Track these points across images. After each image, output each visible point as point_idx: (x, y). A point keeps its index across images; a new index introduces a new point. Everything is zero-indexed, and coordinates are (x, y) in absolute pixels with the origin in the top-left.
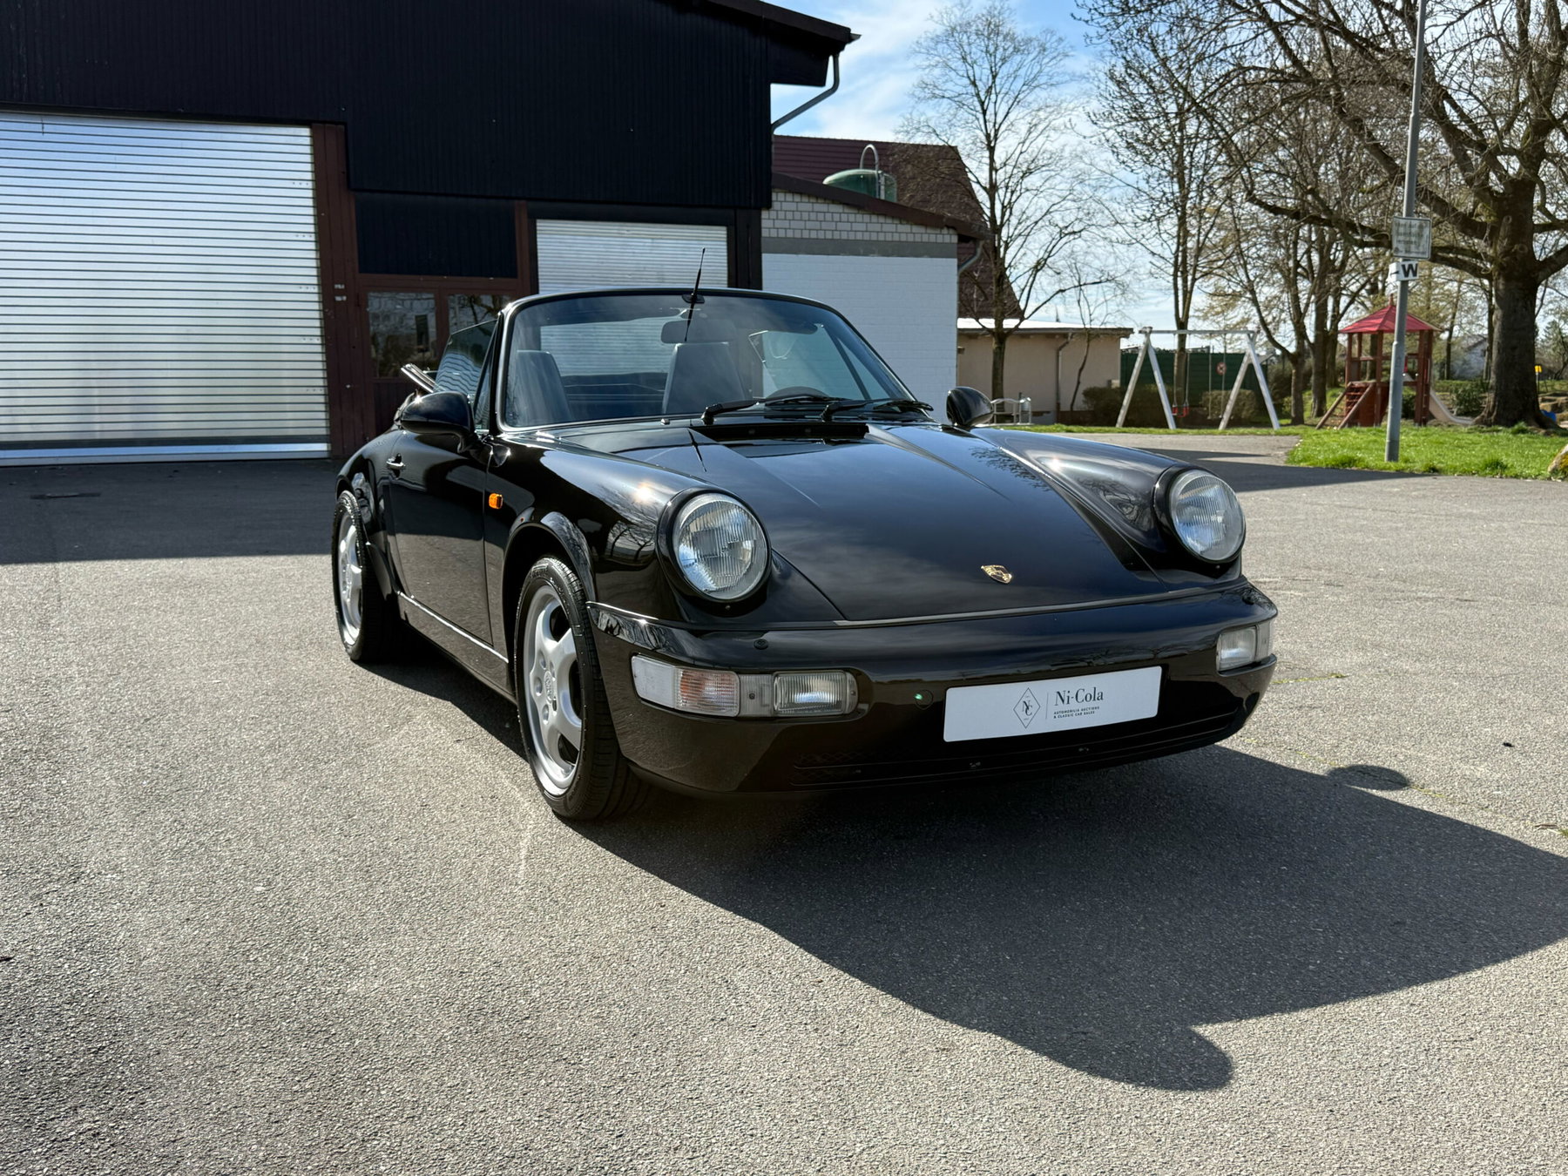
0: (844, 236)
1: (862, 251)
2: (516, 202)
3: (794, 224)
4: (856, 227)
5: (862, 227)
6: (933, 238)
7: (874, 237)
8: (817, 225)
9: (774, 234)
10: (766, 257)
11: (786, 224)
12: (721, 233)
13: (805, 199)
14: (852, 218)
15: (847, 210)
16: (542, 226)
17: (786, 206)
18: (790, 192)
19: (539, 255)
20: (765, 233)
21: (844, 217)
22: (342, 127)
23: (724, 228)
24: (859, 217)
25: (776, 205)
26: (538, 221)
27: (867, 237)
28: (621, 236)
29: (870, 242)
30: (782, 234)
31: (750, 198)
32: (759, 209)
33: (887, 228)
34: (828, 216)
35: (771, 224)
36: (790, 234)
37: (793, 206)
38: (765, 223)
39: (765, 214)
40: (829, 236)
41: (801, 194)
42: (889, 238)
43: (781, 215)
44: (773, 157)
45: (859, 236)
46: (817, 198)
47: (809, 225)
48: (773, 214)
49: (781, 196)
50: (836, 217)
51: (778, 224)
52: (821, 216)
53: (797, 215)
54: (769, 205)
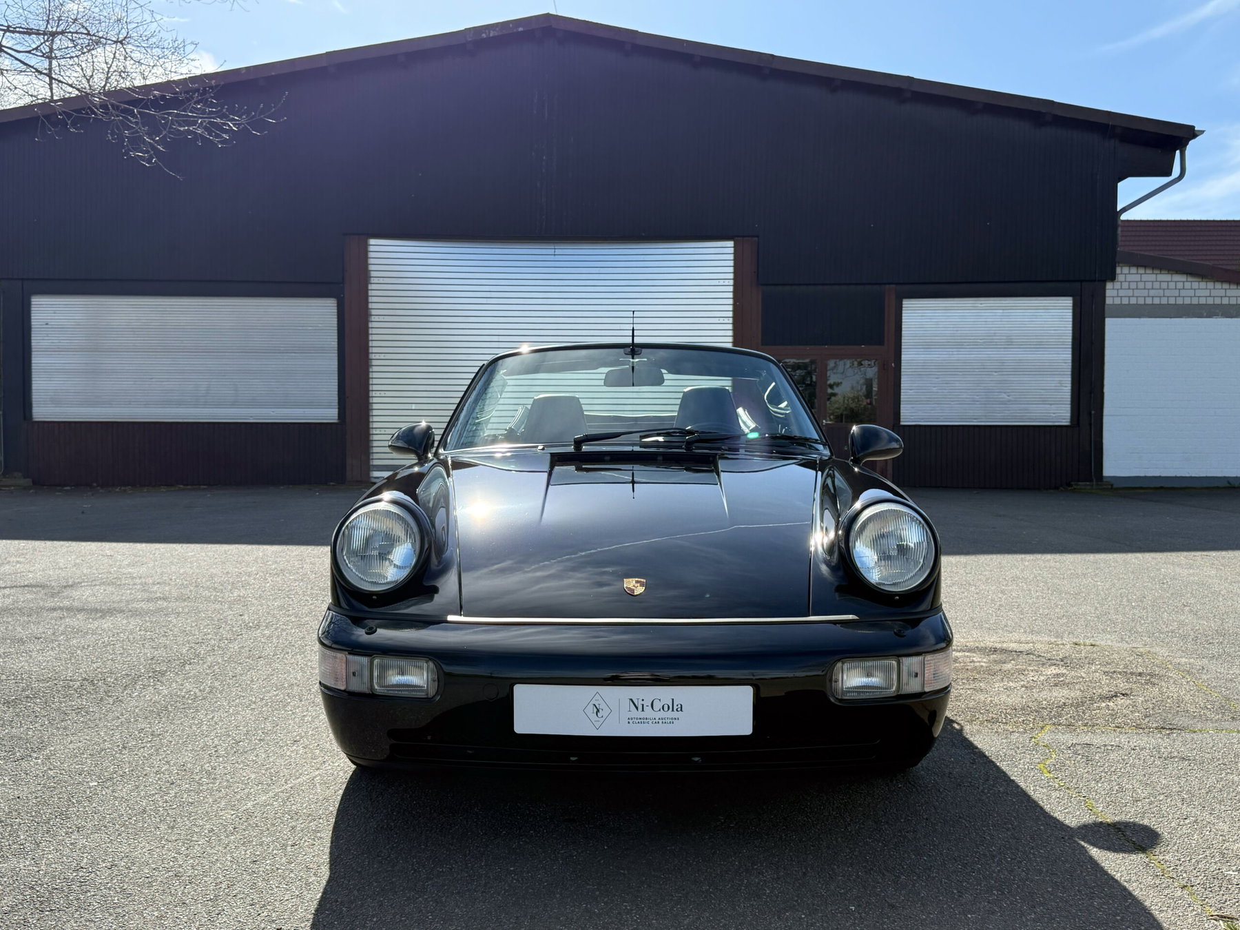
0: (1187, 301)
1: (1205, 314)
2: (887, 286)
3: (1137, 293)
4: (1199, 293)
5: (1207, 293)
7: (1218, 301)
8: (1161, 293)
9: (1117, 301)
10: (1108, 321)
11: (1130, 293)
12: (1068, 302)
13: (1149, 271)
14: (1195, 285)
15: (1190, 279)
16: (907, 304)
17: (1130, 278)
18: (1134, 266)
19: (903, 326)
20: (1109, 301)
21: (1188, 285)
22: (756, 239)
23: (1071, 298)
24: (1203, 285)
25: (1120, 277)
26: (904, 300)
27: (1210, 301)
28: (975, 308)
29: (1213, 306)
30: (1125, 301)
31: (1095, 273)
32: (1104, 281)
34: (1172, 285)
35: (1114, 293)
36: (1133, 301)
37: (1137, 278)
38: (1108, 293)
39: (1109, 285)
40: (1172, 301)
41: (1145, 267)
42: (1233, 301)
43: (1125, 285)
44: (1119, 238)
45: (1203, 301)
46: (1161, 270)
47: (1152, 293)
48: (1117, 285)
49: (1126, 270)
50: (1180, 285)
51: (1122, 293)
53: (1141, 285)
54: (1113, 278)
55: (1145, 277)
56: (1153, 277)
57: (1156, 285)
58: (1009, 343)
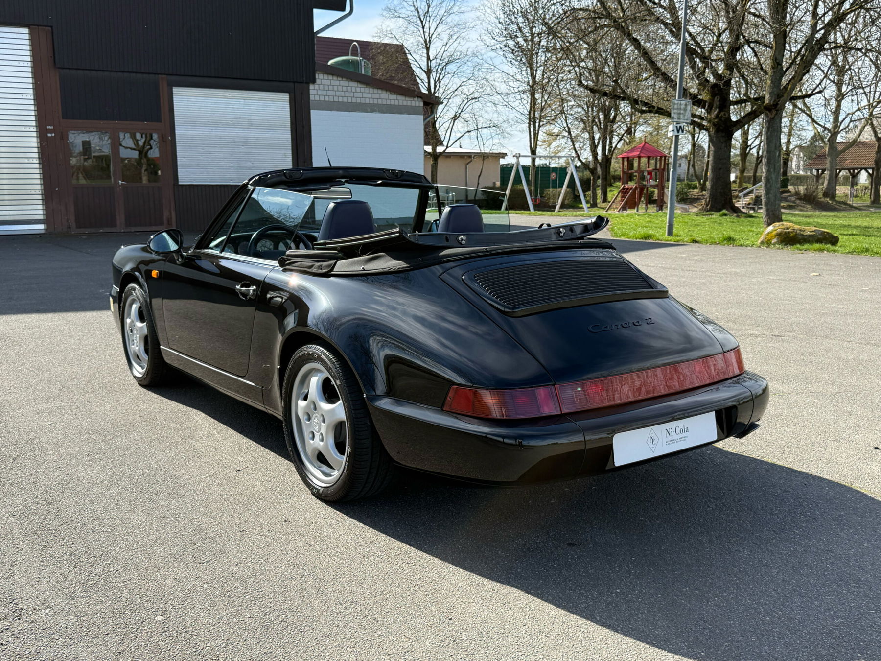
0: (359, 101)
1: (369, 110)
2: (160, 76)
3: (329, 93)
4: (365, 95)
5: (369, 96)
6: (409, 103)
7: (376, 102)
8: (342, 94)
9: (317, 98)
10: (314, 113)
11: (324, 93)
12: (285, 97)
13: (335, 78)
14: (363, 90)
15: (360, 85)
16: (176, 91)
17: (324, 82)
18: (326, 73)
19: (175, 108)
20: (312, 98)
21: (358, 90)
22: (50, 28)
23: (288, 94)
24: (367, 90)
25: (318, 81)
26: (174, 88)
27: (371, 101)
28: (225, 97)
29: (374, 105)
30: (322, 98)
31: (303, 77)
32: (308, 83)
33: (383, 96)
34: (349, 89)
35: (316, 92)
36: (327, 99)
37: (328, 82)
38: (312, 92)
39: (311, 86)
40: (350, 100)
41: (333, 75)
42: (384, 102)
43: (321, 87)
44: (316, 52)
45: (367, 101)
46: (342, 77)
47: (338, 93)
48: (316, 86)
49: (321, 76)
50: (354, 89)
51: (320, 92)
52: (345, 89)
53: (331, 88)
54: (314, 81)
55: (333, 82)
56: (337, 83)
57: (340, 88)
58: (250, 125)
